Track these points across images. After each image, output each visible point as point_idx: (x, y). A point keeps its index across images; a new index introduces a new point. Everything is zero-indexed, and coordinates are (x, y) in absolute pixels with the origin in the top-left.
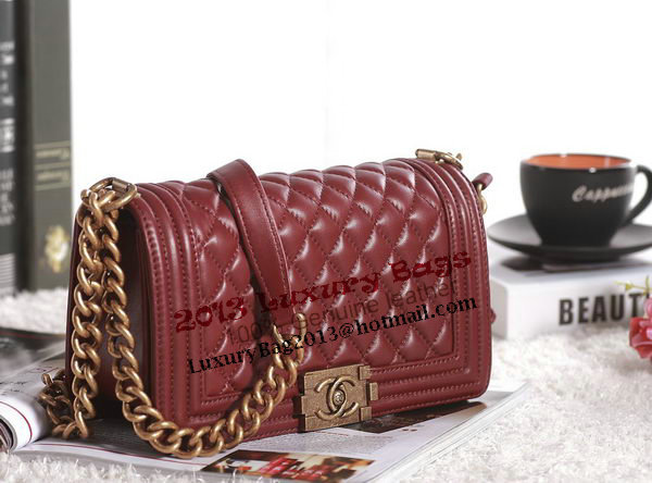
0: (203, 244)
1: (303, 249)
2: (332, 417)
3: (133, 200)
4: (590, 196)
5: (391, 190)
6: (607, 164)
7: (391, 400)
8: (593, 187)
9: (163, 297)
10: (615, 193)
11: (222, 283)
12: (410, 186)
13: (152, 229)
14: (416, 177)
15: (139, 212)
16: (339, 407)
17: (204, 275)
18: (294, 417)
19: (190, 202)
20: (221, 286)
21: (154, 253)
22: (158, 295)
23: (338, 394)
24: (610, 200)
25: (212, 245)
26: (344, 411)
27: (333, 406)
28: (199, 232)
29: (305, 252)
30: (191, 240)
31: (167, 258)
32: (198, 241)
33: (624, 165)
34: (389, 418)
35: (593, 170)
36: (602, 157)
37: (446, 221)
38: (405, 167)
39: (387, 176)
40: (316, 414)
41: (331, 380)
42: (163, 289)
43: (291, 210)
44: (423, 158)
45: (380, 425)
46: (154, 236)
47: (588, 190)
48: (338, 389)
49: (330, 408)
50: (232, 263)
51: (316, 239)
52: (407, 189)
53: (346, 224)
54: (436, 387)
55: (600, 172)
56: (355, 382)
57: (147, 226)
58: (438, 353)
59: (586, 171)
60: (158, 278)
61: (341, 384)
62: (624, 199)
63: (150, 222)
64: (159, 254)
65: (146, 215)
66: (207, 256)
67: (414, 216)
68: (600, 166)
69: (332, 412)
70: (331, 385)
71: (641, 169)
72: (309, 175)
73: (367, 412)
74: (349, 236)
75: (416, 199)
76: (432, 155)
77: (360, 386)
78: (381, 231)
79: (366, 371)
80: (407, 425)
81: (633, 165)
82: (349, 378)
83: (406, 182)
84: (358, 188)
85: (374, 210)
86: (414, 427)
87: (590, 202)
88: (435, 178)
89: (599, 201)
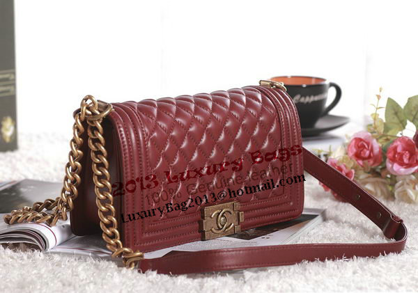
0: (150, 137)
1: (202, 138)
2: (220, 231)
3: (111, 112)
4: (302, 100)
5: (249, 104)
6: (313, 82)
7: (250, 221)
8: (304, 95)
9: (128, 166)
10: (316, 98)
11: (160, 158)
12: (259, 101)
13: (122, 129)
14: (262, 96)
15: (115, 119)
16: (223, 226)
17: (150, 154)
18: (199, 232)
19: (141, 114)
20: (159, 161)
21: (123, 142)
22: (126, 166)
23: (222, 218)
24: (314, 102)
25: (154, 137)
26: (226, 228)
27: (219, 225)
28: (147, 130)
29: (203, 140)
30: (143, 135)
31: (130, 145)
32: (147, 134)
33: (322, 83)
34: (252, 231)
35: (304, 86)
36: (311, 78)
37: (279, 121)
38: (255, 91)
39: (246, 96)
40: (211, 230)
41: (219, 211)
42: (128, 163)
43: (196, 117)
44: (264, 85)
45: (248, 235)
46: (123, 133)
47: (301, 97)
48: (222, 216)
49: (218, 227)
50: (165, 147)
51: (209, 133)
52: (258, 103)
53: (225, 124)
54: (274, 213)
55: (309, 87)
56: (232, 212)
57: (119, 127)
58: (275, 194)
59: (300, 87)
60: (126, 157)
61: (224, 213)
62: (322, 102)
63: (121, 125)
64: (126, 143)
65: (118, 121)
66: (152, 144)
67: (261, 119)
68: (309, 84)
69: (220, 229)
70: (219, 214)
71: (332, 85)
72: (204, 96)
73: (238, 228)
74: (227, 130)
75: (263, 109)
76: (269, 83)
77: (234, 214)
78: (244, 127)
79: (238, 205)
80: (264, 235)
81: (327, 83)
82: (228, 210)
83: (257, 99)
84: (232, 103)
85: (240, 116)
86: (267, 236)
87: (302, 103)
88: (272, 96)
89: (308, 103)
